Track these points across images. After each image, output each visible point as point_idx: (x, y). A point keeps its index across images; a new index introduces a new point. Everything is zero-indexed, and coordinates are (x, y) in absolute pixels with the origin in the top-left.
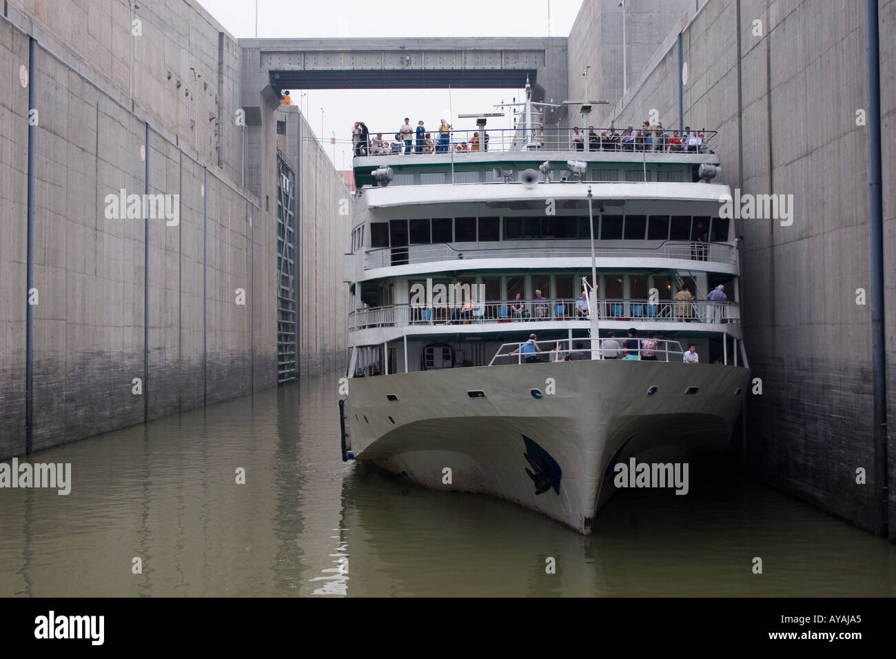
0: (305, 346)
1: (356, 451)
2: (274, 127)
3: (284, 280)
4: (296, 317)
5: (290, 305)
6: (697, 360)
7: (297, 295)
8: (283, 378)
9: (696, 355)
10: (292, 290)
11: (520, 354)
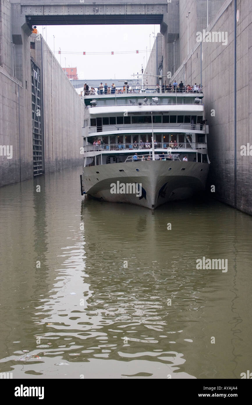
0: (47, 157)
1: (86, 191)
2: (29, 45)
3: (36, 124)
4: (42, 143)
5: (39, 137)
6: (187, 160)
7: (42, 131)
8: (36, 174)
9: (187, 159)
10: (40, 129)
11: (133, 159)
